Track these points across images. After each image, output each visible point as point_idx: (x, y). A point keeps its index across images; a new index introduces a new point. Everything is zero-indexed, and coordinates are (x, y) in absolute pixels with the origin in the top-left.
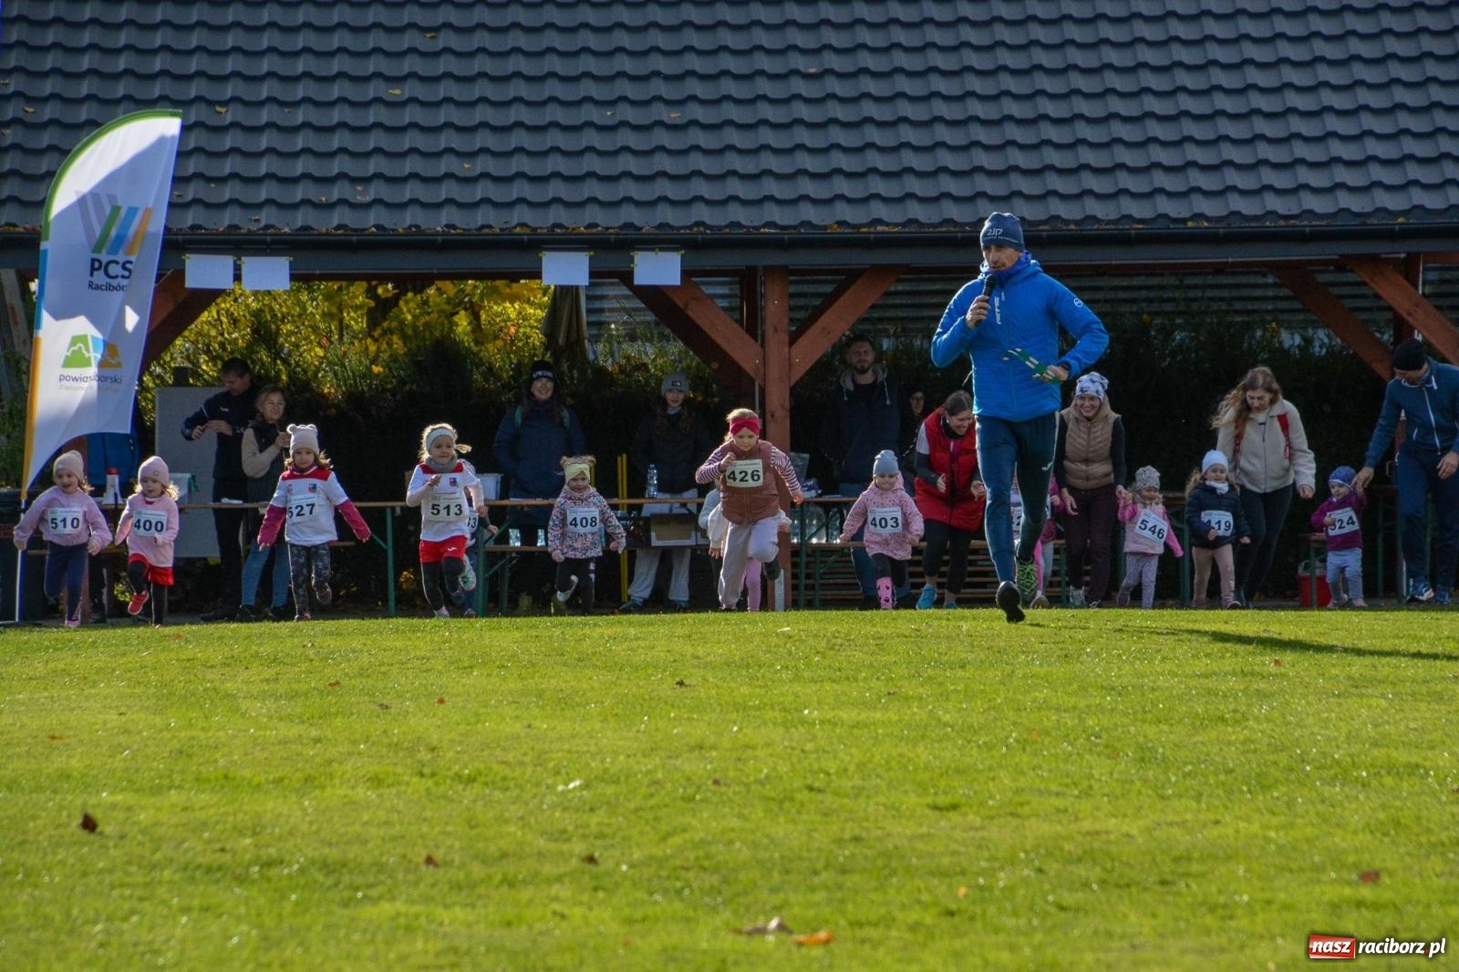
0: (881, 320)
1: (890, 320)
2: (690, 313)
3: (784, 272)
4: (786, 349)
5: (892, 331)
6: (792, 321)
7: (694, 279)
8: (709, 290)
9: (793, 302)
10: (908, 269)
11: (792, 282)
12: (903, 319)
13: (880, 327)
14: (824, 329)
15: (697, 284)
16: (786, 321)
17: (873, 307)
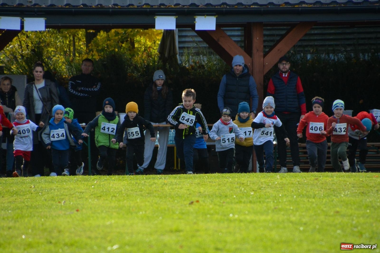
0: (307, 46)
1: (311, 46)
2: (220, 43)
3: (261, 25)
4: (262, 59)
5: (311, 51)
6: (265, 47)
7: (221, 28)
8: (229, 33)
9: (266, 38)
10: (316, 23)
11: (264, 30)
12: (316, 45)
13: (306, 49)
14: (279, 50)
15: (224, 30)
16: (262, 46)
17: (300, 40)
